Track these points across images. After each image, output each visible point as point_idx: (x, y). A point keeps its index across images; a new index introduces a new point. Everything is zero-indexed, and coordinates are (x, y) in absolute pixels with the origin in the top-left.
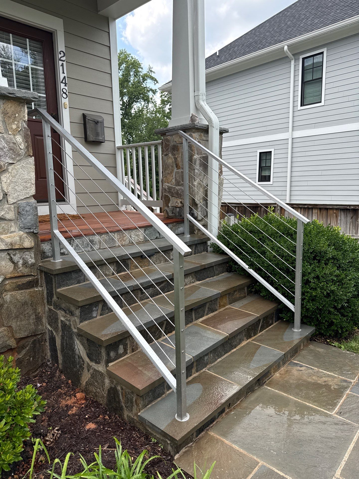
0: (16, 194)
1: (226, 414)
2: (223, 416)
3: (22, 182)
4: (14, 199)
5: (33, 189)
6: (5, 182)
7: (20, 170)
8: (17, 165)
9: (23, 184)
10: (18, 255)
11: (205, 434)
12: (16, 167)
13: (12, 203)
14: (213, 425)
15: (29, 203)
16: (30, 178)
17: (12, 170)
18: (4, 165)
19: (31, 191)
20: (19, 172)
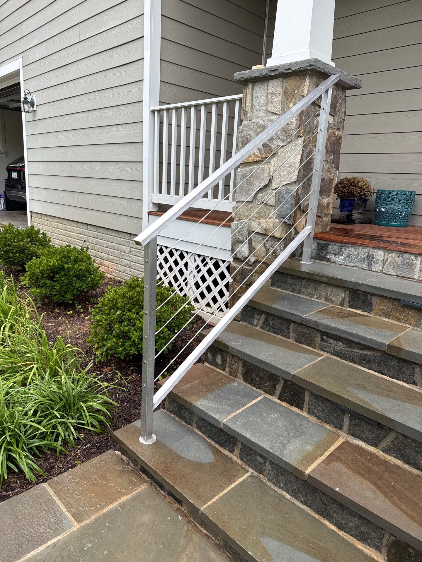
0: (279, 180)
1: (179, 509)
2: (174, 504)
3: (287, 167)
4: (277, 185)
5: (295, 175)
6: (273, 166)
7: (289, 153)
8: (287, 148)
9: (287, 168)
10: (270, 242)
11: (145, 480)
12: (285, 150)
13: (275, 188)
14: (158, 490)
15: (289, 190)
16: (295, 161)
17: (281, 154)
18: (275, 148)
19: (293, 177)
20: (287, 155)
